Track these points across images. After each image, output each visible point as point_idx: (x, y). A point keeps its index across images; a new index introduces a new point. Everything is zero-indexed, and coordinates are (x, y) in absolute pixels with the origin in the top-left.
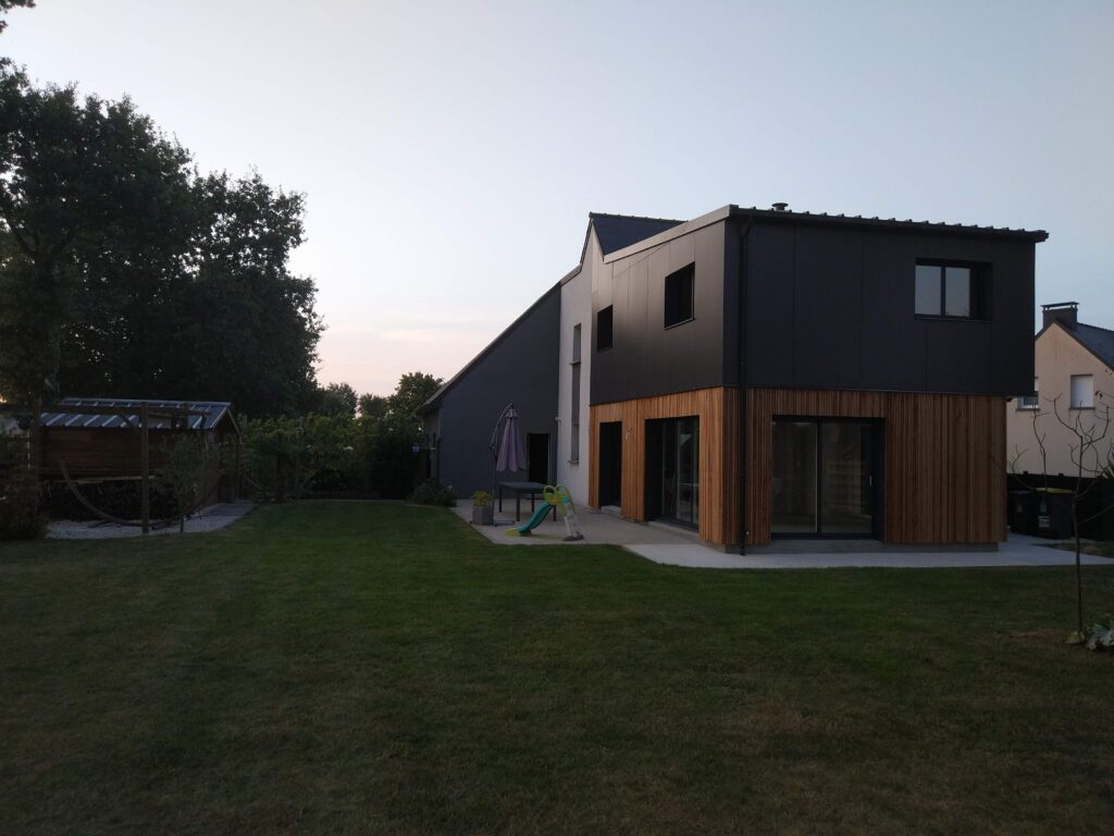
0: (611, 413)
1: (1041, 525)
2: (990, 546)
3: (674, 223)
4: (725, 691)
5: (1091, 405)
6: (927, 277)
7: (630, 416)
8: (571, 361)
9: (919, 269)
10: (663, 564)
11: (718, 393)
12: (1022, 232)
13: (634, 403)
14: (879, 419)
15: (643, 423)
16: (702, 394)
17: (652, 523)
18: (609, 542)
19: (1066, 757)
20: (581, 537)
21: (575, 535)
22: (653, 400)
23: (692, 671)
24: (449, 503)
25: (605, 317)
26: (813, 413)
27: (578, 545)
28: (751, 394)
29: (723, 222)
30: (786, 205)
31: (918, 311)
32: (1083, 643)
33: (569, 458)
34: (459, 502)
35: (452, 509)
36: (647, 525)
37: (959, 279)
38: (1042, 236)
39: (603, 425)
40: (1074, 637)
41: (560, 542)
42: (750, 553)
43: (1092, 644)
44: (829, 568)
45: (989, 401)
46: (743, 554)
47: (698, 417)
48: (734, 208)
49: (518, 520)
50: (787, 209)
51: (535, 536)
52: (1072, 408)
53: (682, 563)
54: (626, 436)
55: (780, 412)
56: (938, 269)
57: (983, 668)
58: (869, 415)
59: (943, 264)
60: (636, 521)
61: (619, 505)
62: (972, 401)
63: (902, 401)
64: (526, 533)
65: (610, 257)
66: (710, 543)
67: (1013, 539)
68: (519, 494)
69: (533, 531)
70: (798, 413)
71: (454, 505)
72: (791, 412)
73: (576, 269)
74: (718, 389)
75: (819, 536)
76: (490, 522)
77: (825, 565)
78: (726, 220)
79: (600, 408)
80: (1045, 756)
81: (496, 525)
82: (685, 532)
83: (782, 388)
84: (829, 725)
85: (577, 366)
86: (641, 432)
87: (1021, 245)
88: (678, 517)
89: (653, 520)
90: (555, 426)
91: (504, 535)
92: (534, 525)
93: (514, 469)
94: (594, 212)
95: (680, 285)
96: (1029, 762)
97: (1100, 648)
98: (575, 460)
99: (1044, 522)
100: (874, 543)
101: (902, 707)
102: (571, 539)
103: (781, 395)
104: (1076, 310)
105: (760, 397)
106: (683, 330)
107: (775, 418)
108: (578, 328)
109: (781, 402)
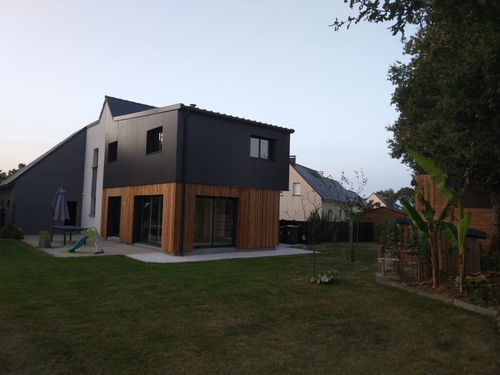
0: (115, 192)
1: (303, 239)
2: (273, 248)
3: (153, 107)
4: (200, 313)
5: (299, 194)
6: (254, 142)
7: (127, 195)
8: (92, 166)
9: (252, 139)
10: (150, 262)
11: (173, 186)
12: (286, 129)
13: (128, 188)
14: (236, 198)
15: (133, 197)
16: (165, 186)
17: (135, 244)
18: (119, 254)
19: (324, 321)
20: (103, 252)
21: (100, 251)
22: (139, 187)
23: (183, 307)
24: (19, 237)
25: (112, 148)
26: (212, 195)
27: (103, 256)
28: (187, 186)
29: (177, 111)
30: (196, 105)
31: (251, 156)
32: (316, 281)
33: (89, 214)
34: (25, 237)
35: (22, 240)
36: (133, 245)
37: (265, 144)
38: (292, 131)
39: (110, 198)
40: (312, 279)
41: (93, 255)
42: (184, 255)
43: (318, 282)
44: (220, 260)
45: (274, 192)
46: (182, 256)
47: (162, 195)
48: (182, 105)
49: (64, 245)
50: (196, 107)
51: (77, 252)
52: (293, 195)
53: (158, 261)
54: (124, 203)
55: (199, 194)
56: (257, 140)
57: (288, 293)
58: (233, 197)
59: (260, 138)
60: (127, 243)
61: (118, 236)
62: (269, 192)
63: (245, 191)
64: (72, 251)
65: (116, 118)
66: (166, 252)
67: (281, 245)
68: (64, 232)
69: (76, 250)
70: (206, 195)
71: (23, 238)
72: (203, 195)
73: (97, 121)
74: (173, 184)
75: (212, 246)
76: (49, 246)
77: (218, 258)
78: (179, 109)
79: (109, 190)
80: (318, 322)
81: (53, 248)
82: (154, 247)
83: (200, 184)
84: (245, 321)
85: (95, 169)
86: (132, 202)
87: (285, 133)
88: (149, 240)
89: (136, 243)
90: (81, 198)
91: (61, 252)
92: (76, 248)
93: (63, 219)
94: (107, 95)
95: (153, 135)
96: (313, 325)
97: (321, 282)
98: (93, 214)
99: (304, 238)
100: (233, 248)
101: (267, 311)
102: (98, 253)
103: (199, 187)
104: (295, 159)
105: (191, 187)
106: (155, 156)
107: (197, 197)
108: (97, 150)
109: (200, 190)
